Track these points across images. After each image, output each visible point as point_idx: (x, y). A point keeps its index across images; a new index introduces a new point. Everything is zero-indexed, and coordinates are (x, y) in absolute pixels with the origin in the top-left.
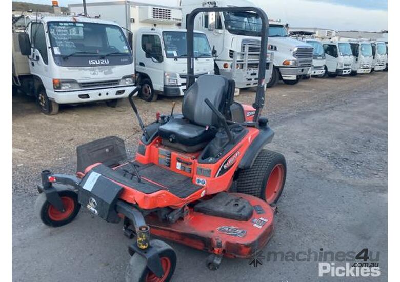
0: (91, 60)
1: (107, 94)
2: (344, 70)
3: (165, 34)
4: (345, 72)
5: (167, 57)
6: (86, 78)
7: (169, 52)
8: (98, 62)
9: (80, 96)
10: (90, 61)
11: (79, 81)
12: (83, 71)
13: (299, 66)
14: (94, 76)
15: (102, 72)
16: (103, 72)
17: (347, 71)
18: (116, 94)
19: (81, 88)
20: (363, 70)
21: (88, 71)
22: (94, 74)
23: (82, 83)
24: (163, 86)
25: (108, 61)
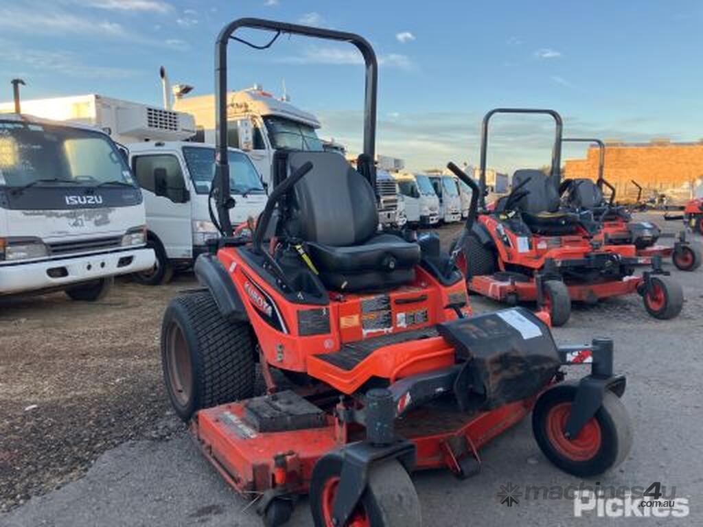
0: (68, 196)
1: (103, 265)
2: (431, 218)
3: (186, 151)
4: (432, 220)
5: (198, 193)
6: (60, 233)
7: (198, 183)
8: (82, 200)
9: (51, 272)
10: (67, 198)
11: (45, 241)
12: (54, 218)
13: (383, 208)
14: (75, 228)
15: (89, 220)
16: (93, 220)
17: (434, 218)
18: (119, 266)
19: (49, 255)
20: (452, 216)
21: (64, 218)
22: (75, 224)
23: (53, 245)
24: (191, 248)
25: (100, 197)
